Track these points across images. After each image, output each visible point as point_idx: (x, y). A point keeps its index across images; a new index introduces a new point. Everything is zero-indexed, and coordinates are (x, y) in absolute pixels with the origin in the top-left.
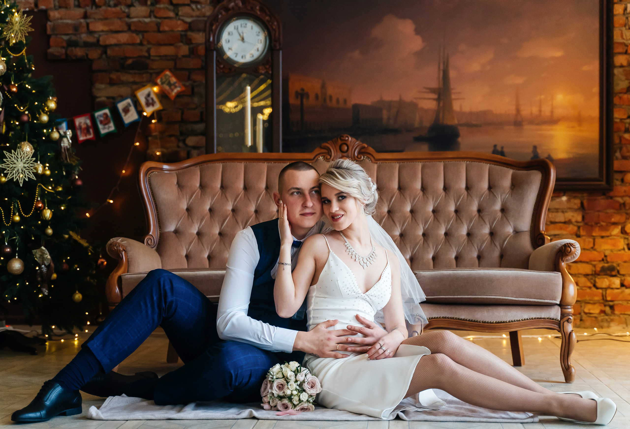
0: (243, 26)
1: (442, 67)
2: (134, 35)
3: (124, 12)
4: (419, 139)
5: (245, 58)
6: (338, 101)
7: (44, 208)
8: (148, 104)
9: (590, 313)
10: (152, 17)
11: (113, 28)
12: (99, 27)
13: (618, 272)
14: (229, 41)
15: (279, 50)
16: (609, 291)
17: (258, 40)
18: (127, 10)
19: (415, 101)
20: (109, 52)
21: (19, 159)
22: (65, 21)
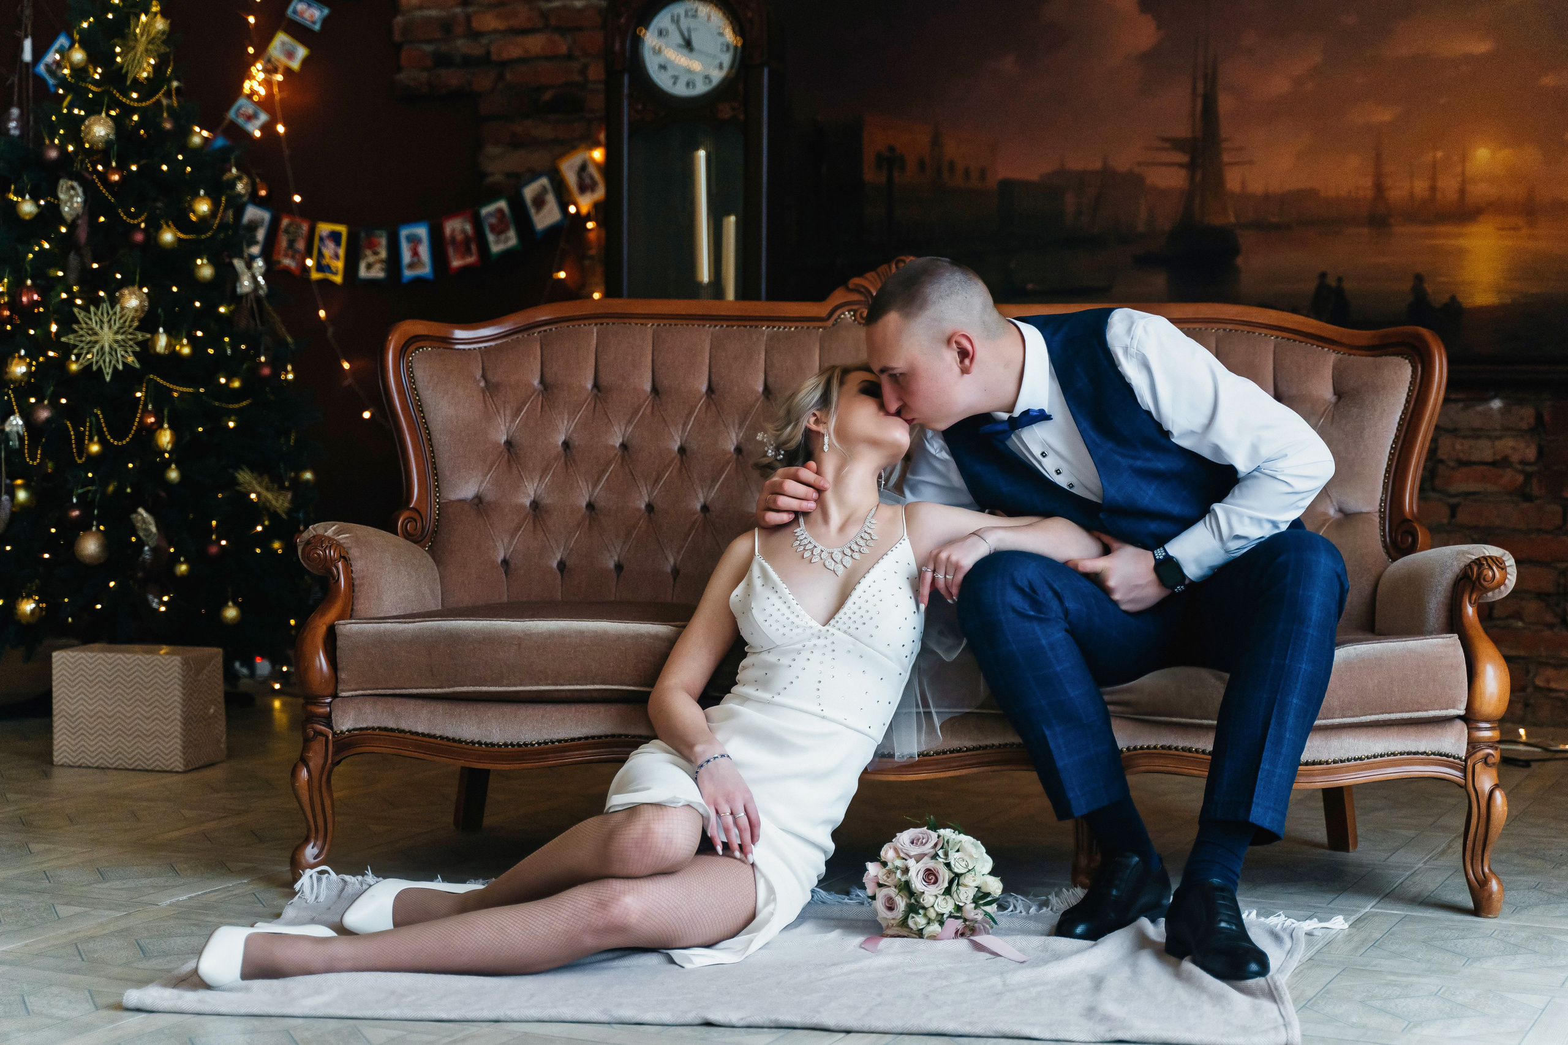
0: (690, 14)
1: (1200, 90)
2: (556, 37)
4: (1146, 261)
5: (694, 86)
6: (967, 173)
7: (161, 427)
8: (583, 188)
11: (515, 23)
12: (490, 22)
14: (658, 51)
15: (762, 65)
17: (721, 43)
19: (1138, 170)
20: (508, 76)
21: (106, 324)
22: (427, 13)
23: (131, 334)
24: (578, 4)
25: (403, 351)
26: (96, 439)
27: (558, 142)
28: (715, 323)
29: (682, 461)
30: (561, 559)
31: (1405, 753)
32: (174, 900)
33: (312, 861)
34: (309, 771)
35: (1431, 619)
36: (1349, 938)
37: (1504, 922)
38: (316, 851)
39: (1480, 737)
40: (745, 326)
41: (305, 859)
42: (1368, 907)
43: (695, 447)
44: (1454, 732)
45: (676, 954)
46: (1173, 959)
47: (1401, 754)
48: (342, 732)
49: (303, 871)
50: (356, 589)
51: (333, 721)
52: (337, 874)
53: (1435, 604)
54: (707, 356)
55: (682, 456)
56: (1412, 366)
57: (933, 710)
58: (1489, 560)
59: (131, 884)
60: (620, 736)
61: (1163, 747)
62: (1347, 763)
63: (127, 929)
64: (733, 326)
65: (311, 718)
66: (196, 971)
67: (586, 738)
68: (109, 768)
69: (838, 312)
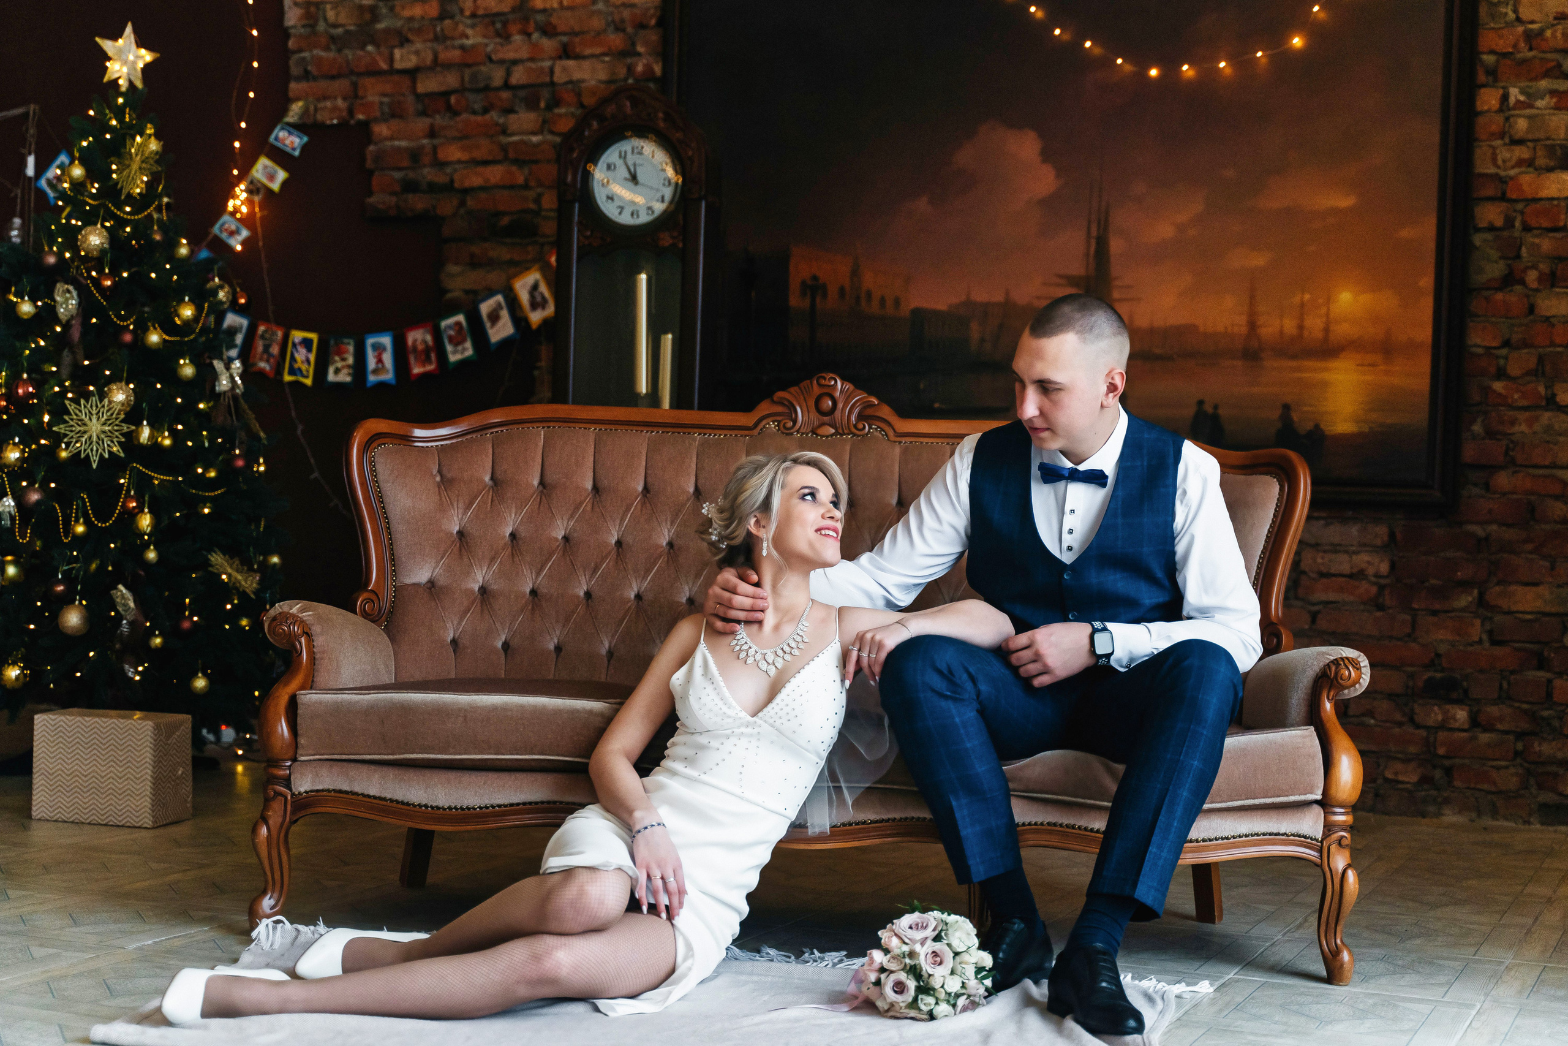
0: (636, 151)
1: (1094, 232)
2: (514, 168)
3: (497, 124)
5: (638, 216)
6: (883, 301)
7: (142, 511)
8: (534, 306)
9: (1397, 782)
11: (478, 154)
12: (454, 153)
13: (1466, 692)
14: (608, 183)
15: (700, 199)
16: (1442, 735)
17: (664, 179)
18: (501, 121)
20: (470, 202)
21: (95, 416)
22: (397, 143)
23: (117, 425)
24: (535, 139)
25: (366, 447)
26: (81, 520)
27: (512, 263)
28: (650, 429)
29: (618, 554)
30: (506, 640)
31: (1267, 833)
32: (140, 944)
33: (268, 911)
34: (268, 829)
35: (1293, 713)
36: (1213, 1001)
37: (1353, 990)
38: (272, 902)
39: (1335, 821)
40: (679, 433)
41: (262, 909)
42: (1232, 973)
43: (631, 541)
44: (1312, 816)
45: (601, 1003)
46: (1055, 1017)
47: (1264, 834)
48: (300, 793)
49: (260, 921)
50: (317, 662)
51: (292, 783)
52: (292, 923)
53: (1297, 700)
54: (644, 458)
55: (618, 549)
56: (1279, 484)
57: (843, 785)
58: (1346, 661)
59: (100, 929)
60: (555, 802)
61: (1049, 824)
62: (1215, 842)
63: (95, 970)
64: (668, 432)
65: (272, 780)
66: (159, 1009)
67: (524, 804)
68: (83, 823)
69: (764, 423)
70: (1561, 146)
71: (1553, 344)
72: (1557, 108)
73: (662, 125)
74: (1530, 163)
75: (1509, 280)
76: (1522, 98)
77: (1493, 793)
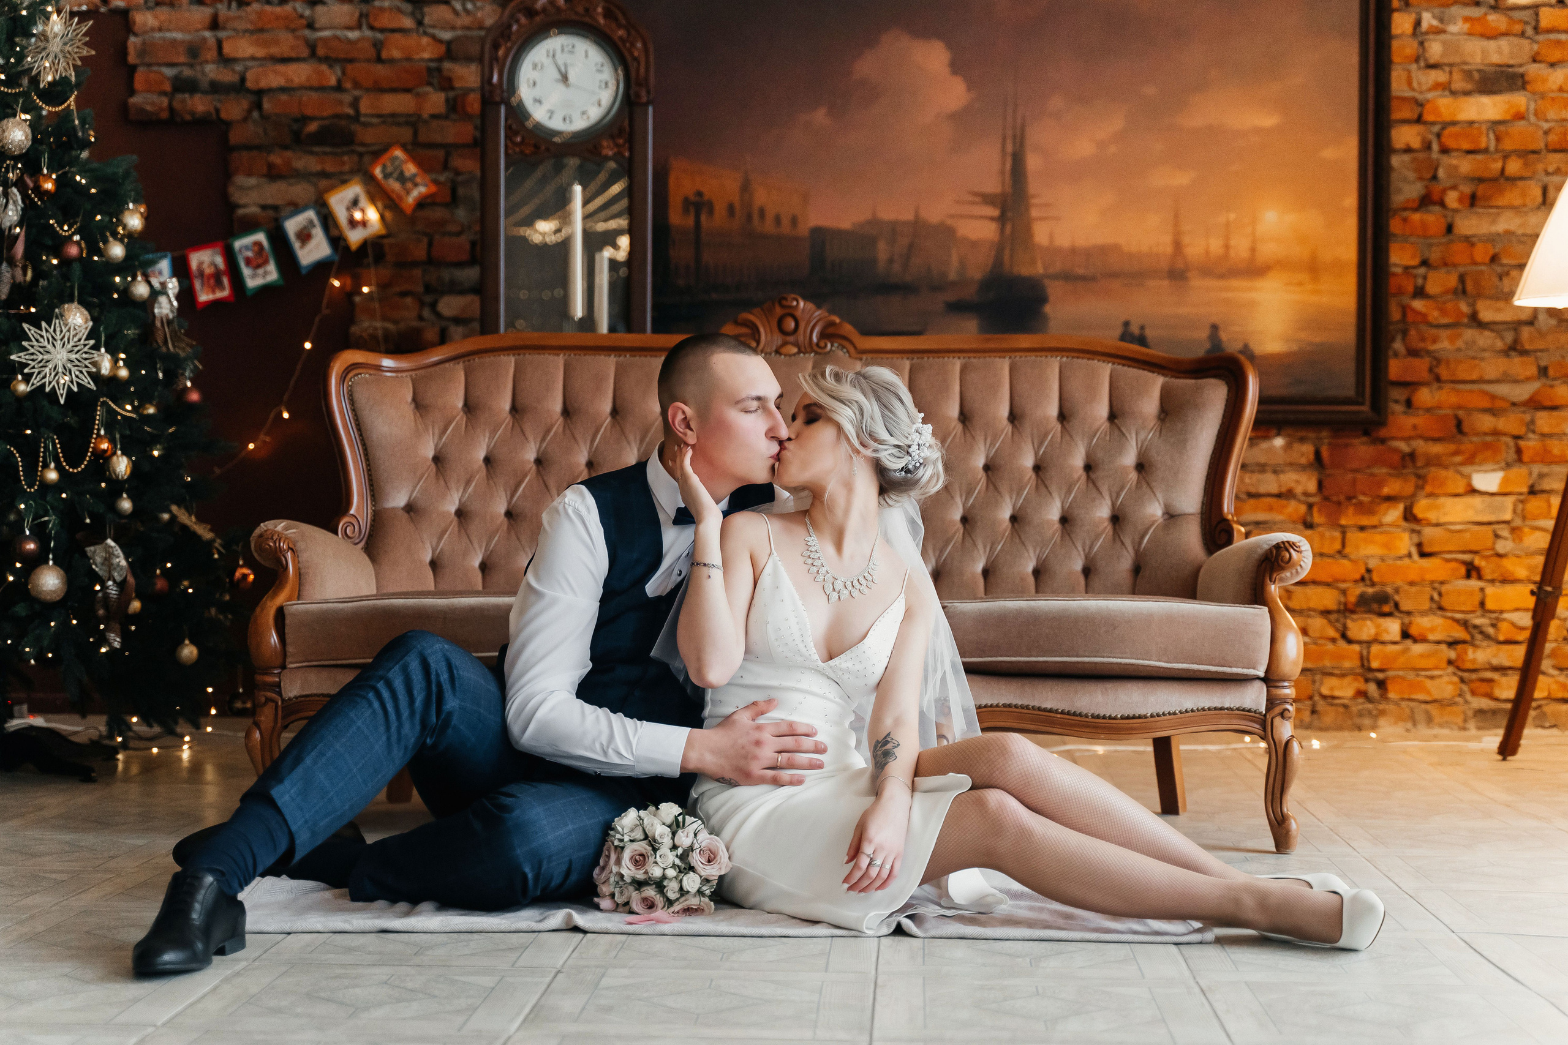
0: (566, 49)
1: (1009, 148)
2: (324, 67)
3: (301, 16)
4: (958, 308)
5: (571, 122)
6: (778, 220)
7: (114, 453)
8: (353, 224)
9: (1334, 698)
10: (364, 27)
11: (275, 50)
12: (243, 48)
13: (1397, 605)
14: (535, 84)
15: (647, 104)
16: (1375, 649)
17: (601, 81)
18: (307, 13)
19: (949, 222)
20: (266, 105)
21: (59, 342)
22: (168, 35)
23: (86, 353)
24: (353, 35)
25: (345, 378)
26: (52, 465)
27: (324, 174)
70: (1478, 71)
71: (1475, 263)
72: (1470, 34)
73: (602, 21)
74: (1446, 88)
75: (1426, 201)
76: (1435, 23)
77: (1426, 702)
